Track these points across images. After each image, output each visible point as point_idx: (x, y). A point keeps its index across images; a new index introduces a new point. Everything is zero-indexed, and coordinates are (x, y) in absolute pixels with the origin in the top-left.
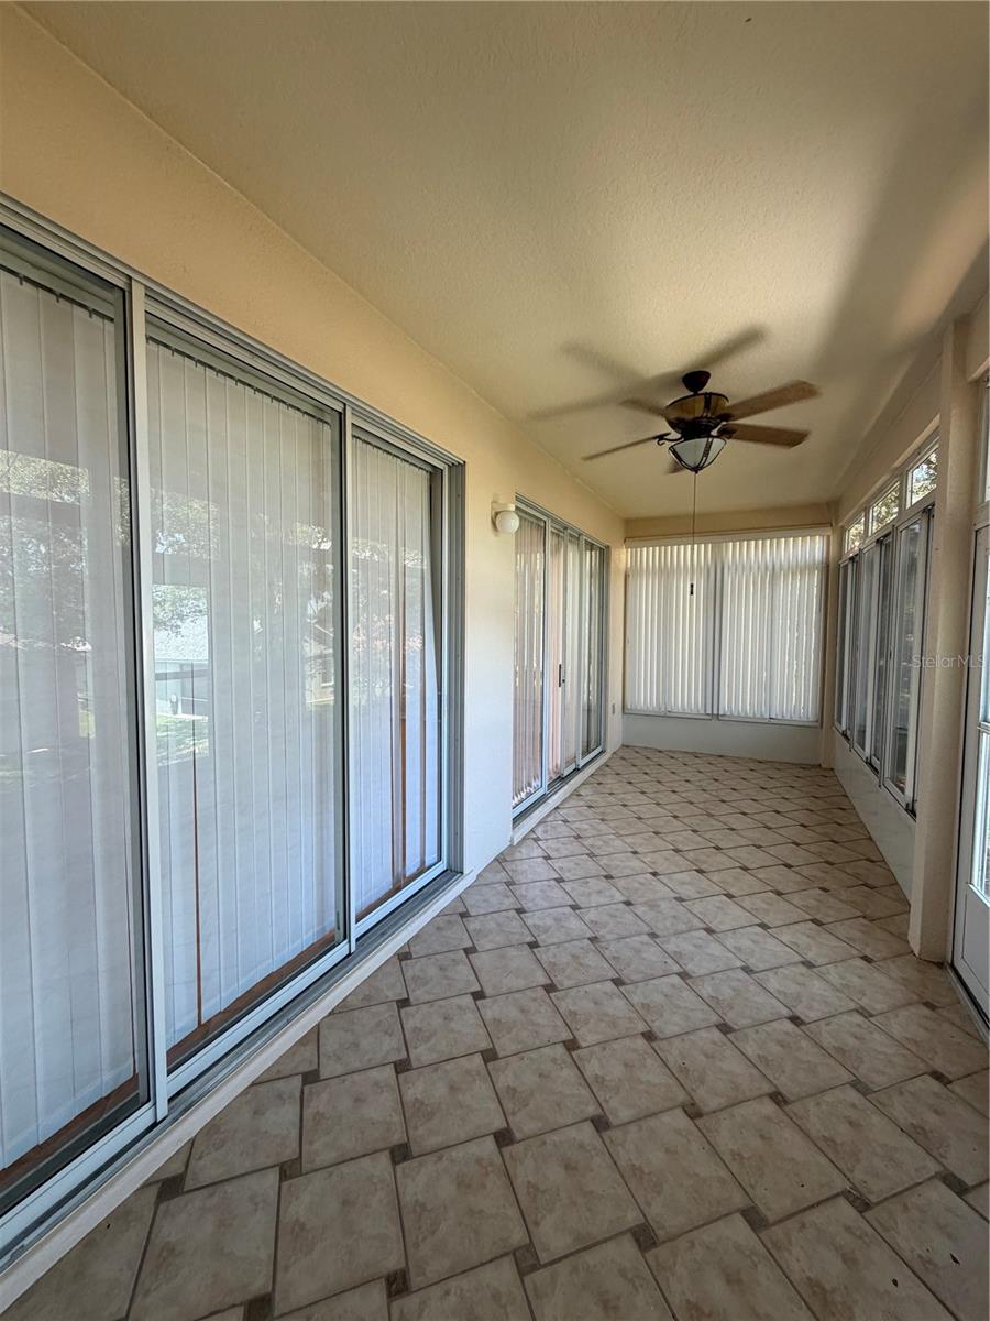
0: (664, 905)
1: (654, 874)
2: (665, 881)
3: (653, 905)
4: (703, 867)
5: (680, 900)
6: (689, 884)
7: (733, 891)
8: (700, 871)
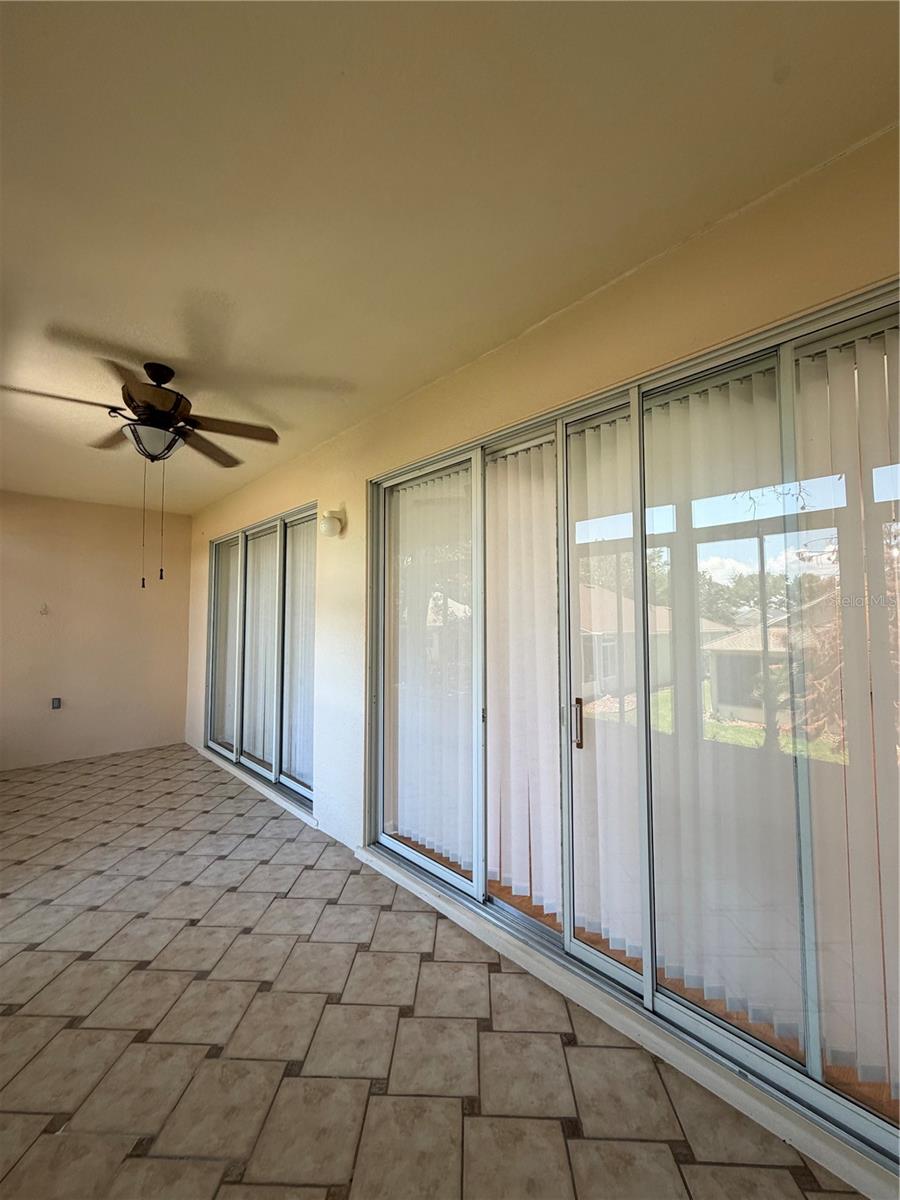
0: (153, 901)
1: (193, 923)
2: (174, 923)
3: (163, 896)
4: (142, 976)
5: (141, 916)
6: (143, 937)
7: (83, 966)
8: (142, 965)
